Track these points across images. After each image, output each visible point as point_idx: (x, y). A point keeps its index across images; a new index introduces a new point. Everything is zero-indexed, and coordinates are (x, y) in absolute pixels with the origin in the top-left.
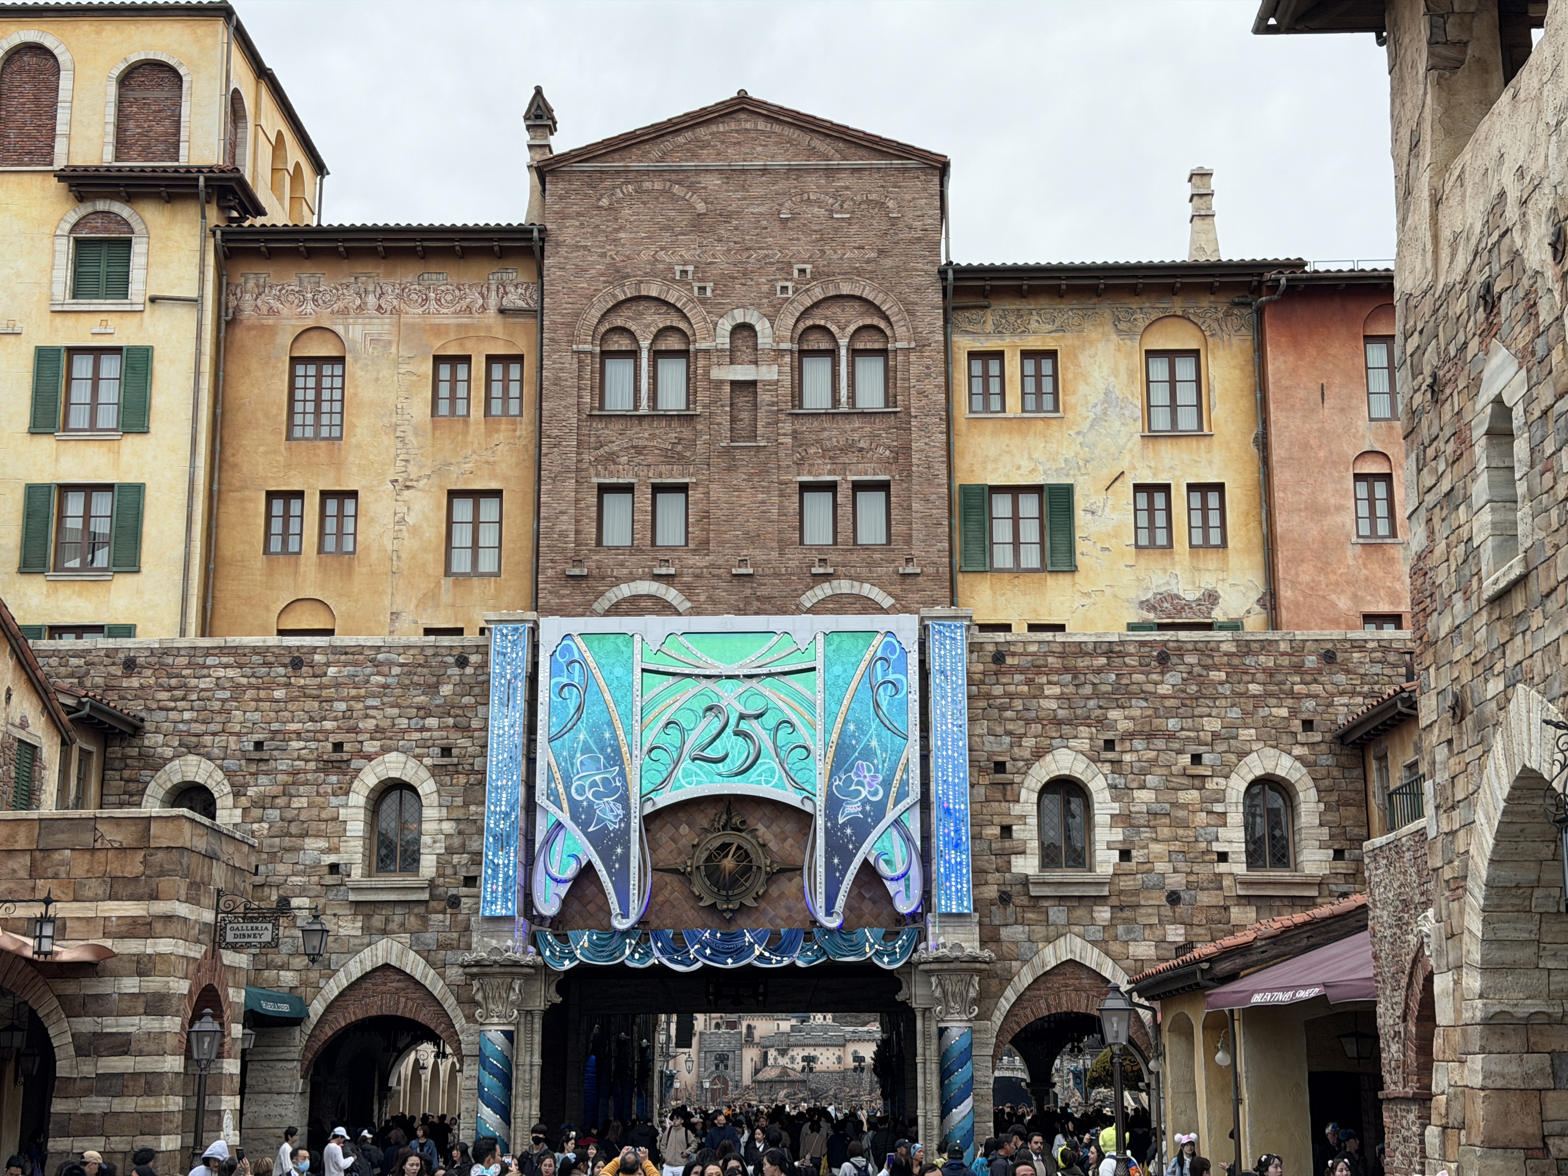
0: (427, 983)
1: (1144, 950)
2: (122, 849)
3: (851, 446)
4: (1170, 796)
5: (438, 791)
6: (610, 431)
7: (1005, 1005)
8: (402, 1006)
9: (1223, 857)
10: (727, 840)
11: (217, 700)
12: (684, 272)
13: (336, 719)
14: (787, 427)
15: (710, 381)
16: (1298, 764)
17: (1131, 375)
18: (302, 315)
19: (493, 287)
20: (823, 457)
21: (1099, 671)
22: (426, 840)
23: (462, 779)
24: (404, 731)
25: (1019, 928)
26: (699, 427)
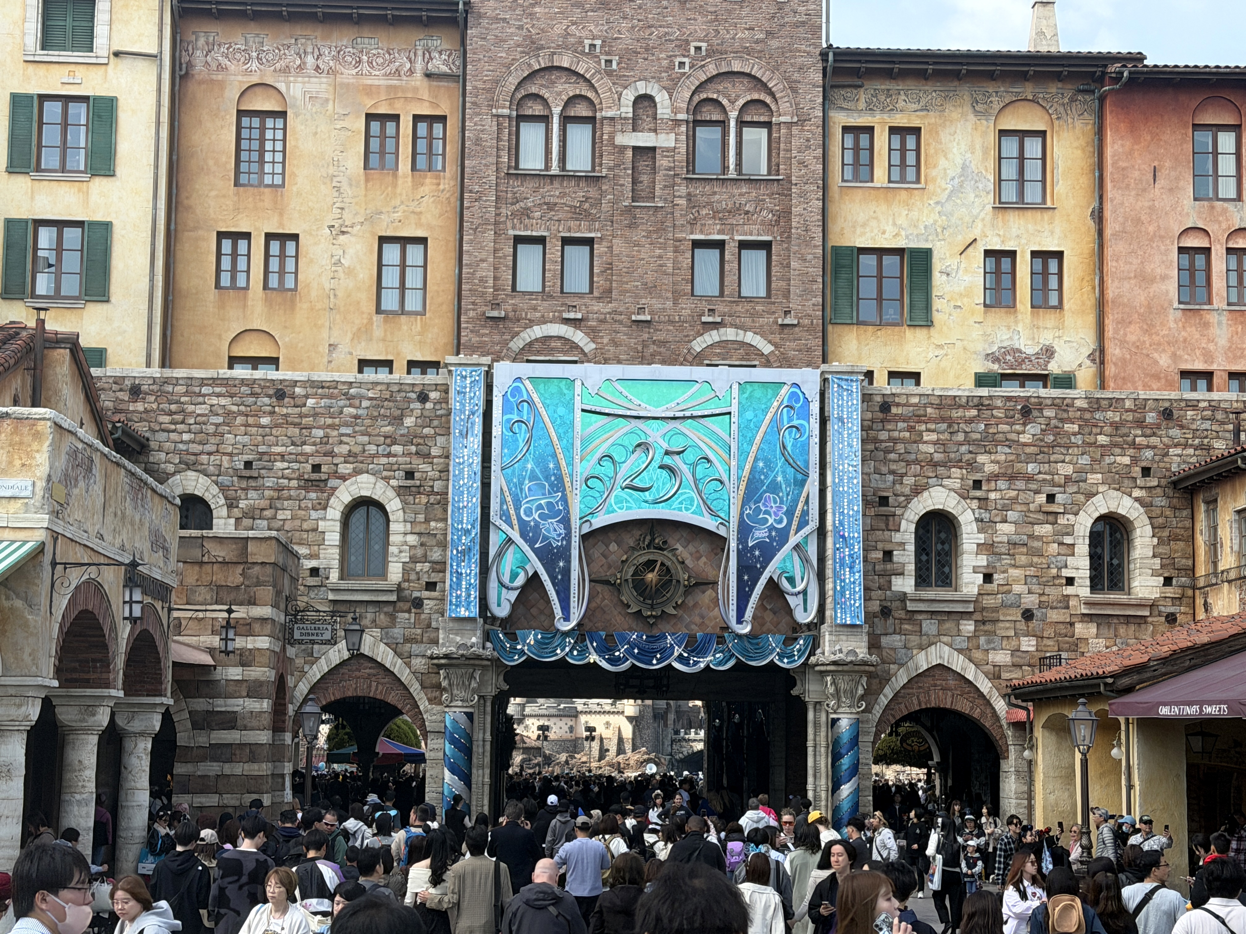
0: (396, 671)
1: (1001, 657)
2: (224, 563)
3: (738, 209)
4: (1028, 529)
5: (403, 508)
6: (525, 189)
7: (883, 701)
8: (373, 689)
9: (1070, 581)
10: (651, 557)
11: (212, 424)
12: (592, 46)
13: (314, 444)
14: (682, 190)
15: (615, 146)
16: (1137, 505)
17: (985, 152)
18: (250, 72)
19: (420, 53)
20: (714, 217)
21: (970, 421)
22: (392, 549)
23: (424, 499)
24: (373, 456)
25: (897, 637)
26: (604, 188)
